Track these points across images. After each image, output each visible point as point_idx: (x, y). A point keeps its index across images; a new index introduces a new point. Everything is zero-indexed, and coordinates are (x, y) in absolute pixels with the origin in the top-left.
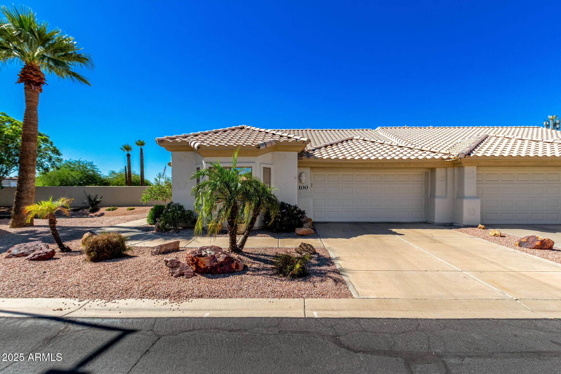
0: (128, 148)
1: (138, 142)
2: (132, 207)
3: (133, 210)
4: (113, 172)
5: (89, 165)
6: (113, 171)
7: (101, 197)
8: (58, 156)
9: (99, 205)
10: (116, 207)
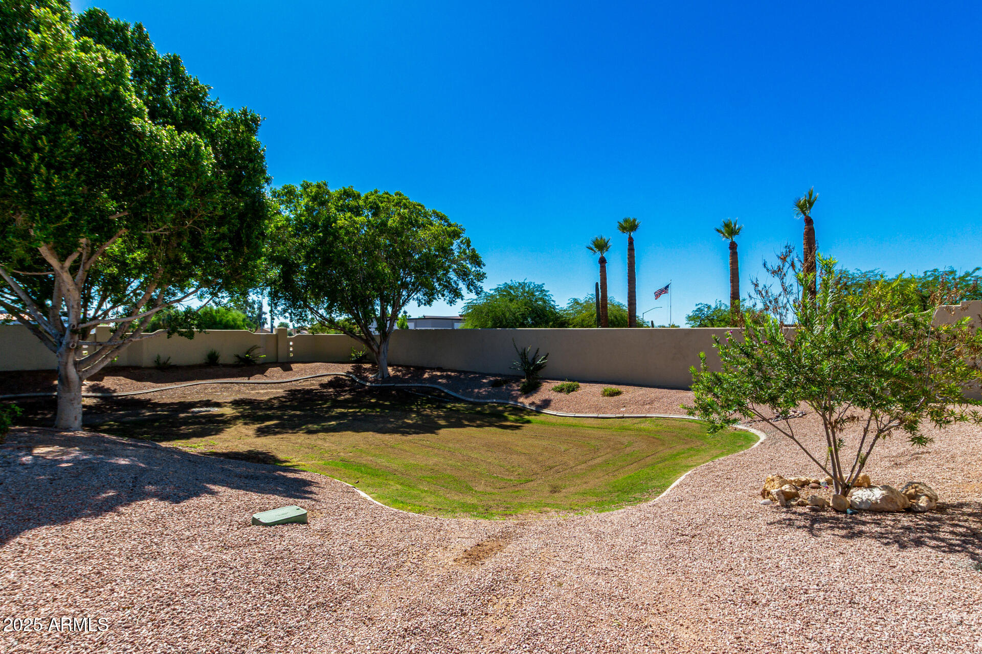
0: (601, 246)
1: (623, 223)
2: (614, 388)
3: (616, 398)
4: (576, 302)
5: (537, 291)
6: (575, 300)
7: (547, 356)
8: (478, 269)
9: (541, 374)
10: (576, 383)
